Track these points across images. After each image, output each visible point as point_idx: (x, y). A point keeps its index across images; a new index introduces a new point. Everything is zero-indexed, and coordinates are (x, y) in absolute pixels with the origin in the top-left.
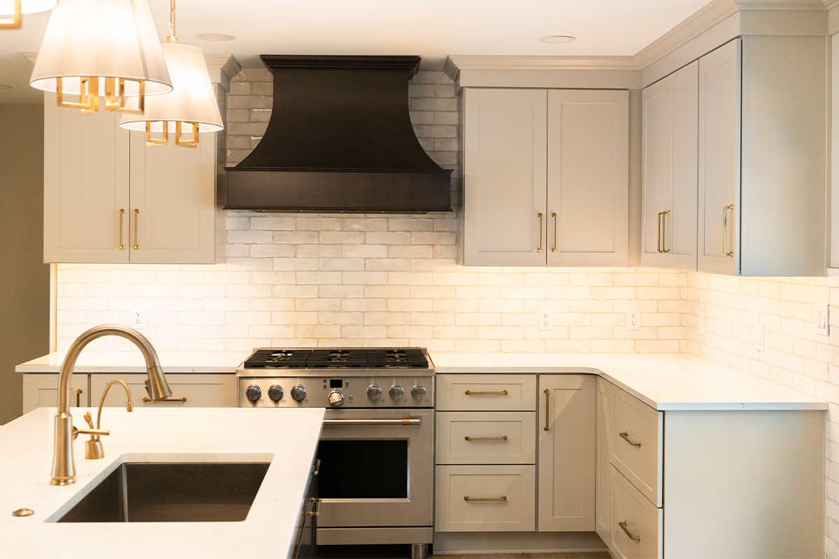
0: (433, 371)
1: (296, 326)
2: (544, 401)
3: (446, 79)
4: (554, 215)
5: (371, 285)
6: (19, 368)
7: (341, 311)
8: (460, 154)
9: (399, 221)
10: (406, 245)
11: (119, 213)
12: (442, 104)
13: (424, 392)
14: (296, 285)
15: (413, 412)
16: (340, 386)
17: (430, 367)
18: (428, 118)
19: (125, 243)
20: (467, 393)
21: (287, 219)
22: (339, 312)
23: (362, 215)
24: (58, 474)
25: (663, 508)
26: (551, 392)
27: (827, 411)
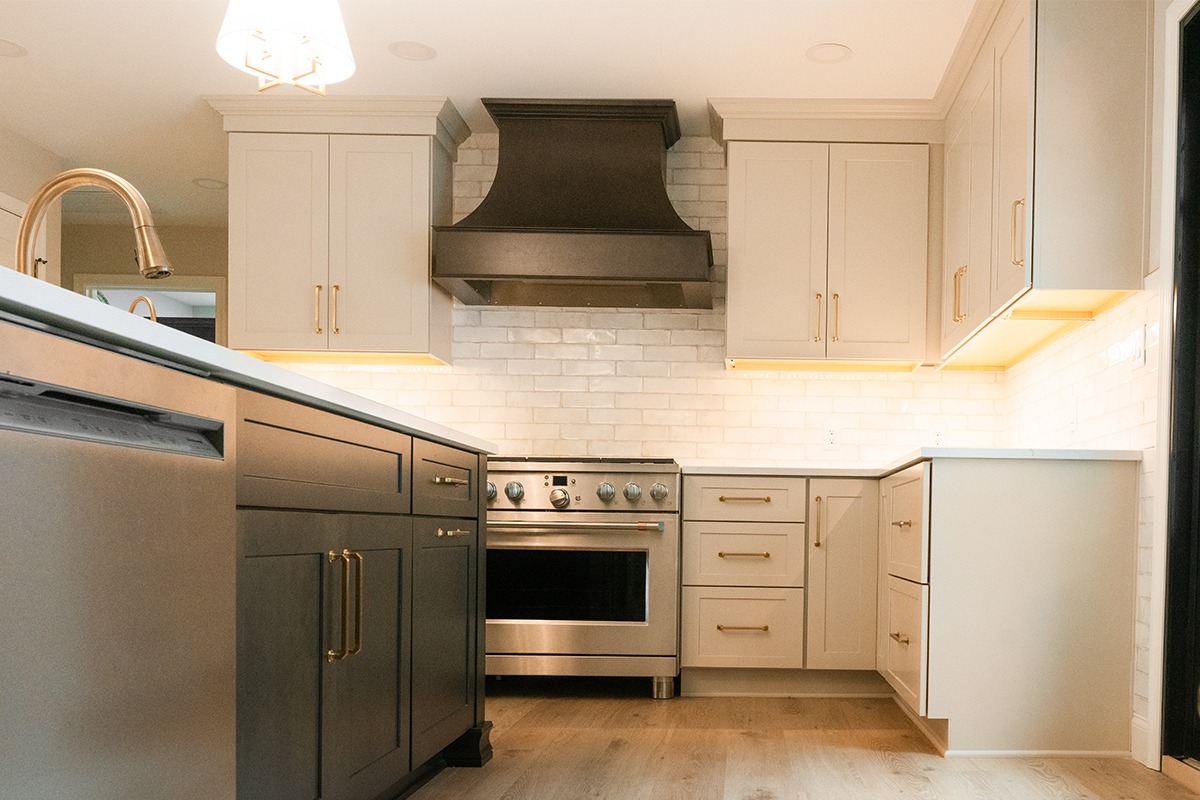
0: (677, 466)
2: (815, 510)
4: (835, 296)
5: (623, 393)
10: (665, 345)
11: (316, 289)
12: (707, 177)
13: (667, 495)
14: (535, 392)
15: (654, 517)
16: (565, 483)
18: (693, 193)
19: (323, 326)
20: (722, 499)
25: (928, 584)
26: (825, 499)
27: (1140, 461)
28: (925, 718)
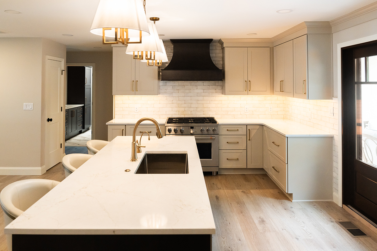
0: (218, 124)
1: (179, 111)
2: (248, 132)
3: (219, 45)
4: (250, 81)
5: (199, 100)
6: (107, 124)
7: (191, 107)
8: (223, 65)
9: (206, 83)
10: (208, 89)
11: (132, 82)
12: (218, 51)
13: (216, 130)
14: (179, 100)
15: (213, 135)
16: (193, 128)
17: (217, 123)
18: (215, 55)
19: (134, 89)
20: (227, 130)
21: (176, 83)
22: (190, 107)
23: (196, 81)
24: (133, 158)
25: (287, 164)
26: (250, 129)
27: (333, 137)
28: (287, 193)
